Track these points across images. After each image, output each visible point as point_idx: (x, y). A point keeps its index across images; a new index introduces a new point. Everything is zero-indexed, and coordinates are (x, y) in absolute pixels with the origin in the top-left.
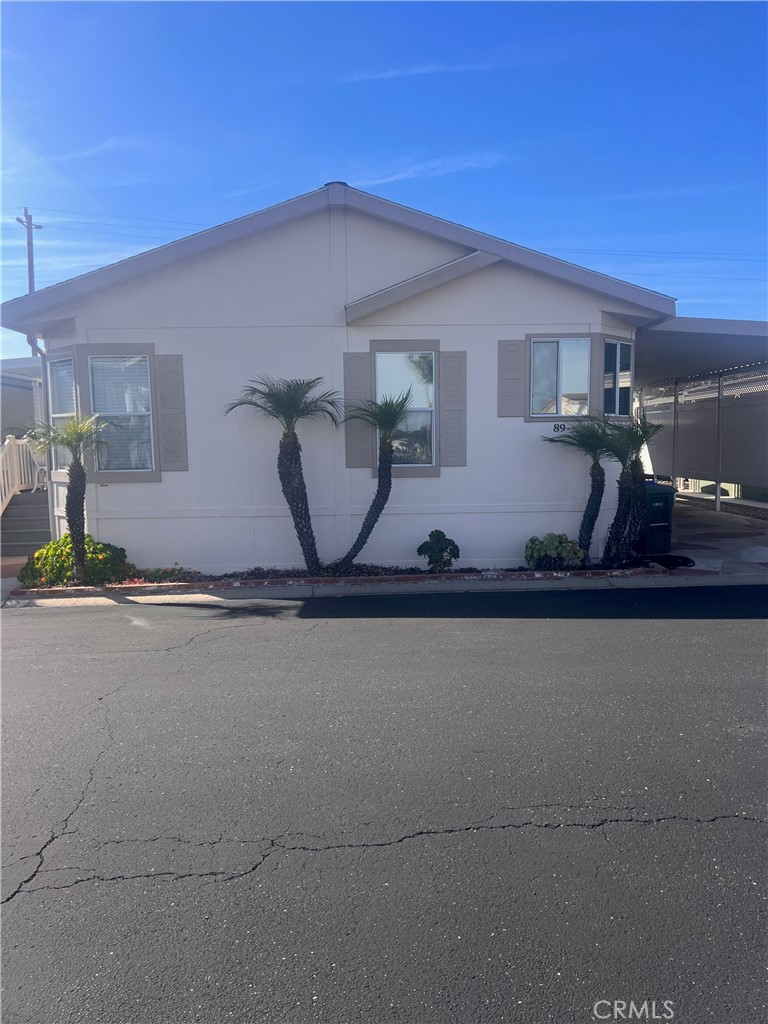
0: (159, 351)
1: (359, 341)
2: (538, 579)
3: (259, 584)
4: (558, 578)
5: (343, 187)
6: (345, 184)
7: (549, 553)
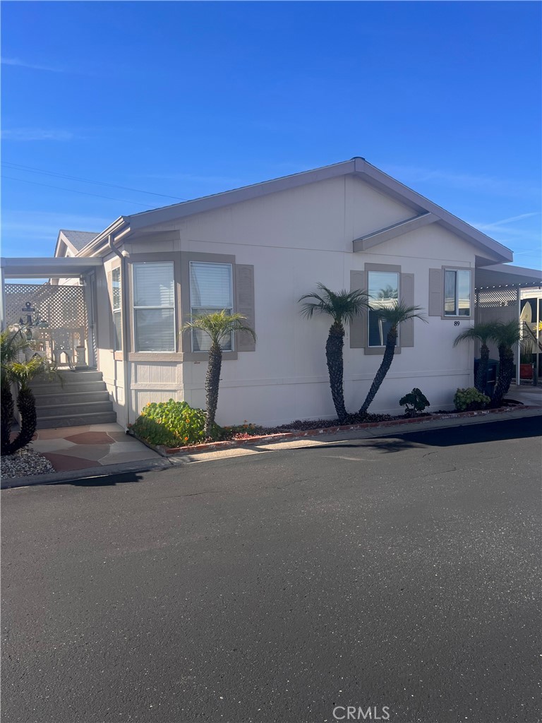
0: (238, 262)
1: (358, 263)
2: (475, 416)
3: (334, 430)
4: (484, 415)
5: (363, 161)
6: (364, 159)
7: (476, 399)
